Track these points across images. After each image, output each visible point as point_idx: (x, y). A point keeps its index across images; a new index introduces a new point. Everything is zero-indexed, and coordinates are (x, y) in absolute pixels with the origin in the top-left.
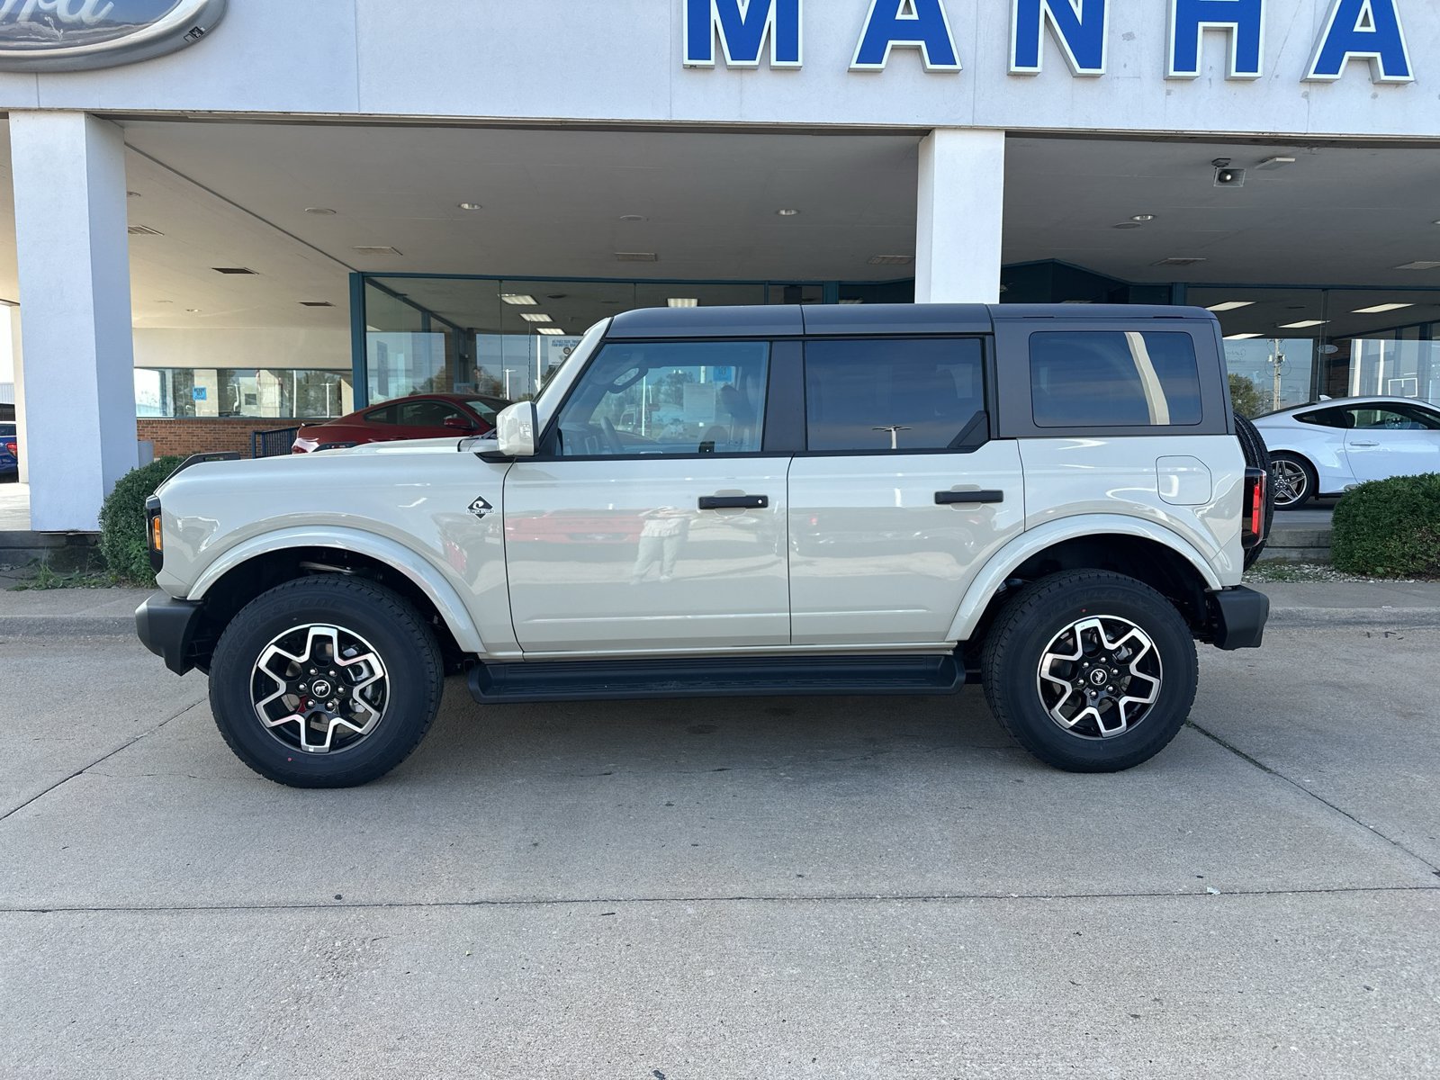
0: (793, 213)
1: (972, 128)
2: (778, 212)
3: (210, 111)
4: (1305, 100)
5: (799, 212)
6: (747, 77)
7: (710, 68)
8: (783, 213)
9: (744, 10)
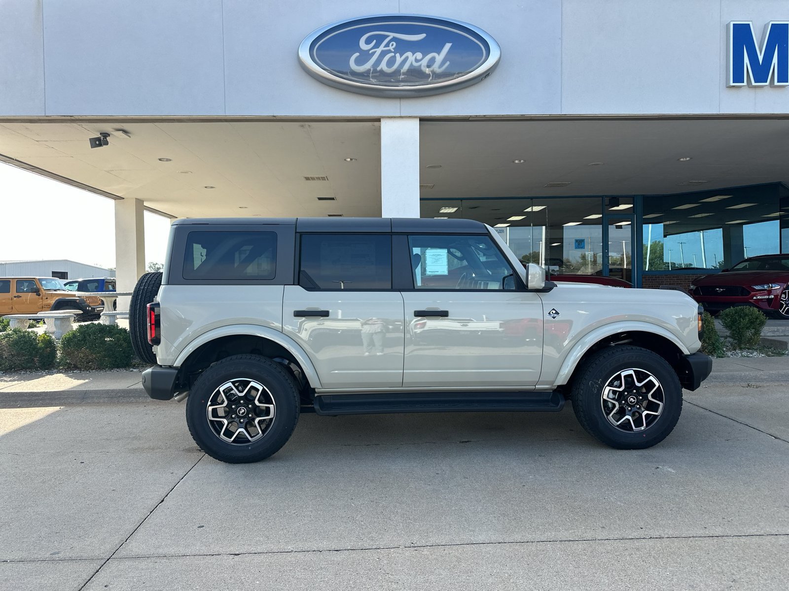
0: (688, 159)
2: (679, 159)
3: (485, 116)
5: (691, 159)
6: (758, 91)
7: (740, 88)
8: (682, 160)
9: (761, 58)
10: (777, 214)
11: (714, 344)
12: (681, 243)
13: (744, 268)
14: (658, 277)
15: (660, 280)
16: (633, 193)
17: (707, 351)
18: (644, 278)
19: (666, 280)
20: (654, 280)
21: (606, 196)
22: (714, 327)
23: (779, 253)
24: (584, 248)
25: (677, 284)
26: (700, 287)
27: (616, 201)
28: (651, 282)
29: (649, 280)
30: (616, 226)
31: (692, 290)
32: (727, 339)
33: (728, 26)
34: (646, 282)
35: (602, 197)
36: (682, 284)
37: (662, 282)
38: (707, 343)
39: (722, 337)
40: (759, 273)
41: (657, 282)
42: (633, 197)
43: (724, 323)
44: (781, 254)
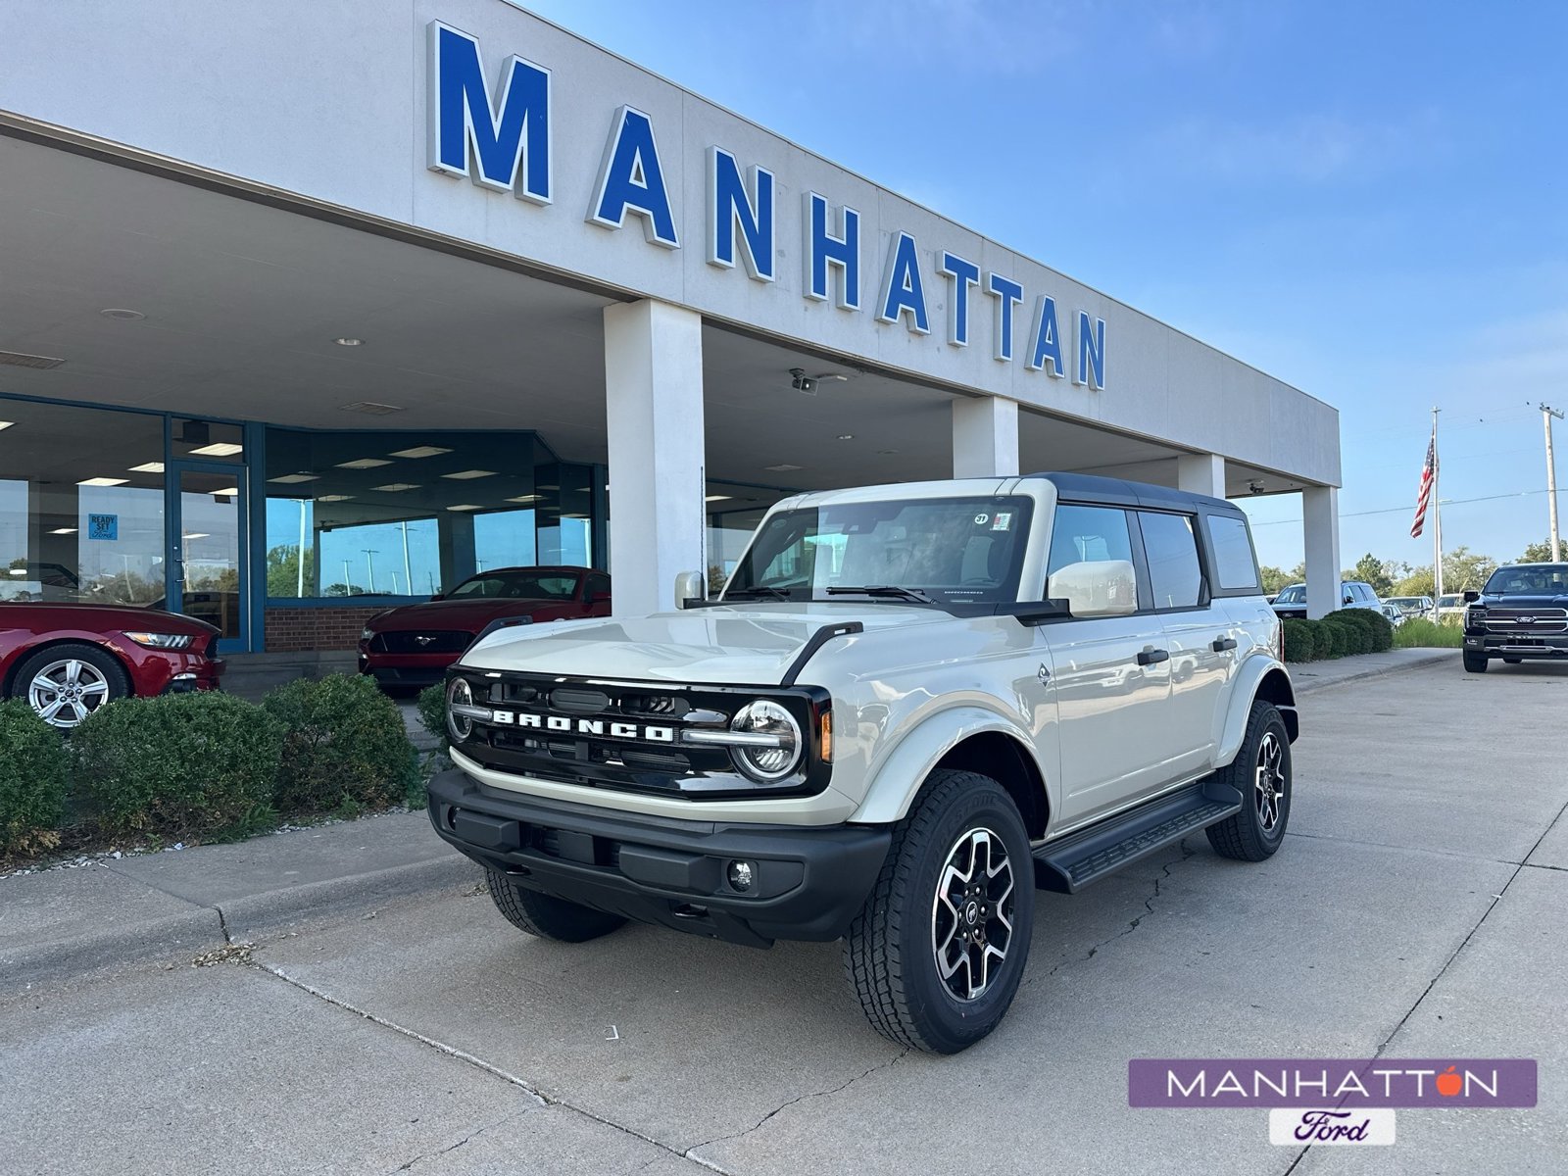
0: (355, 343)
1: (681, 307)
2: (335, 341)
4: (877, 335)
5: (363, 342)
6: (493, 198)
7: (456, 178)
8: (342, 342)
9: (497, 126)
10: (530, 498)
11: (402, 776)
12: (369, 552)
13: (475, 593)
14: (302, 613)
15: (306, 618)
16: (242, 417)
17: (387, 796)
18: (270, 614)
19: (318, 618)
20: (292, 619)
21: (174, 415)
22: (404, 733)
23: (535, 565)
24: (116, 539)
25: (343, 628)
26: (384, 633)
27: (201, 430)
28: (284, 624)
29: (281, 619)
30: (216, 495)
31: (366, 640)
32: (436, 757)
33: (429, 28)
34: (274, 624)
35: (164, 414)
36: (354, 627)
37: (310, 623)
38: (386, 776)
39: (424, 751)
40: (504, 603)
41: (299, 623)
42: (243, 426)
43: (429, 719)
44: (537, 568)
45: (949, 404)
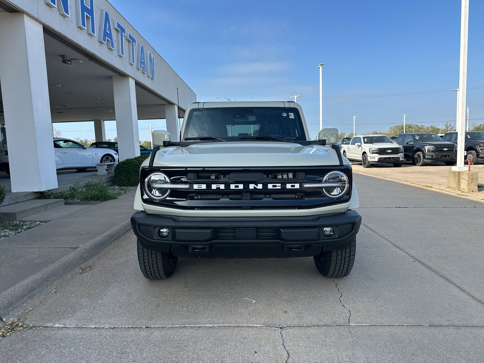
1: (36, 20)
4: (99, 47)
45: (111, 78)
